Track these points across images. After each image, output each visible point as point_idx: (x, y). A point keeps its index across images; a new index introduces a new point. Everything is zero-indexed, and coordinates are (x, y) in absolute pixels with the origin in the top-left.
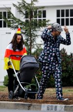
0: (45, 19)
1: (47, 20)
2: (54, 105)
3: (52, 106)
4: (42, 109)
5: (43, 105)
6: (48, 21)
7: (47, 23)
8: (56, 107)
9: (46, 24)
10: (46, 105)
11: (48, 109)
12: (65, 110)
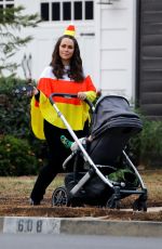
0: (12, 5)
1: (16, 6)
2: (35, 219)
3: (28, 221)
4: (5, 230)
5: (6, 217)
6: (20, 9)
7: (16, 14)
8: (39, 224)
9: (13, 17)
10: (15, 218)
11: (20, 228)
12: (62, 231)
